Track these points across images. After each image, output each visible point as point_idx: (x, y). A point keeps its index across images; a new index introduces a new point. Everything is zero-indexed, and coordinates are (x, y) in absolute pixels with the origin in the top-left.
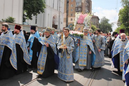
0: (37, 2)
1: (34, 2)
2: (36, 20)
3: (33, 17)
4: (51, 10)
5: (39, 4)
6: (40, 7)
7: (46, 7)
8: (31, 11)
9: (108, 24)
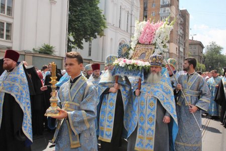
0: (92, 19)
1: (87, 17)
2: (90, 49)
3: (85, 44)
4: (116, 32)
5: (94, 21)
6: (96, 26)
7: (107, 26)
8: (81, 34)
9: (220, 55)
